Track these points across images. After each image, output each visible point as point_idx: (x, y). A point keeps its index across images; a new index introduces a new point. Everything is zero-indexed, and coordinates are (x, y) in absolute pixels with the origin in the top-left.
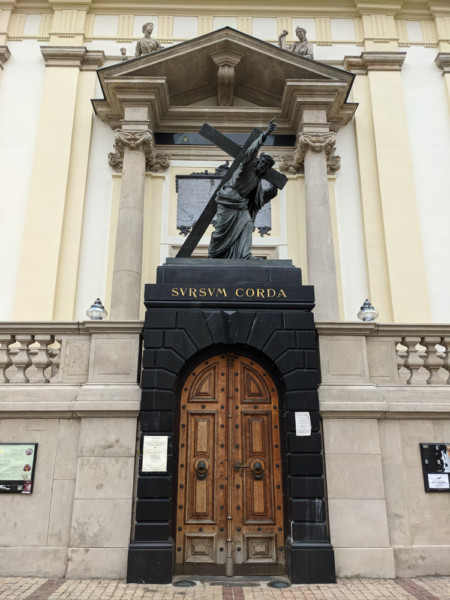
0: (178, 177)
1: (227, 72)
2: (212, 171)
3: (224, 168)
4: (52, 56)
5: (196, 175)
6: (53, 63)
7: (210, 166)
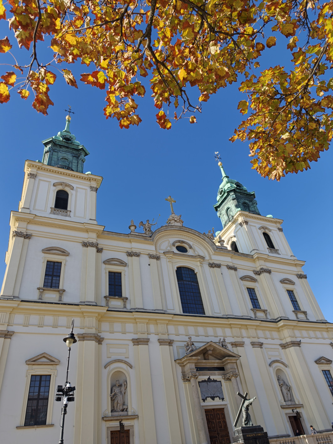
0: (199, 382)
1: (210, 352)
3: (209, 378)
4: (162, 342)
5: (203, 381)
6: (162, 343)
7: (206, 378)
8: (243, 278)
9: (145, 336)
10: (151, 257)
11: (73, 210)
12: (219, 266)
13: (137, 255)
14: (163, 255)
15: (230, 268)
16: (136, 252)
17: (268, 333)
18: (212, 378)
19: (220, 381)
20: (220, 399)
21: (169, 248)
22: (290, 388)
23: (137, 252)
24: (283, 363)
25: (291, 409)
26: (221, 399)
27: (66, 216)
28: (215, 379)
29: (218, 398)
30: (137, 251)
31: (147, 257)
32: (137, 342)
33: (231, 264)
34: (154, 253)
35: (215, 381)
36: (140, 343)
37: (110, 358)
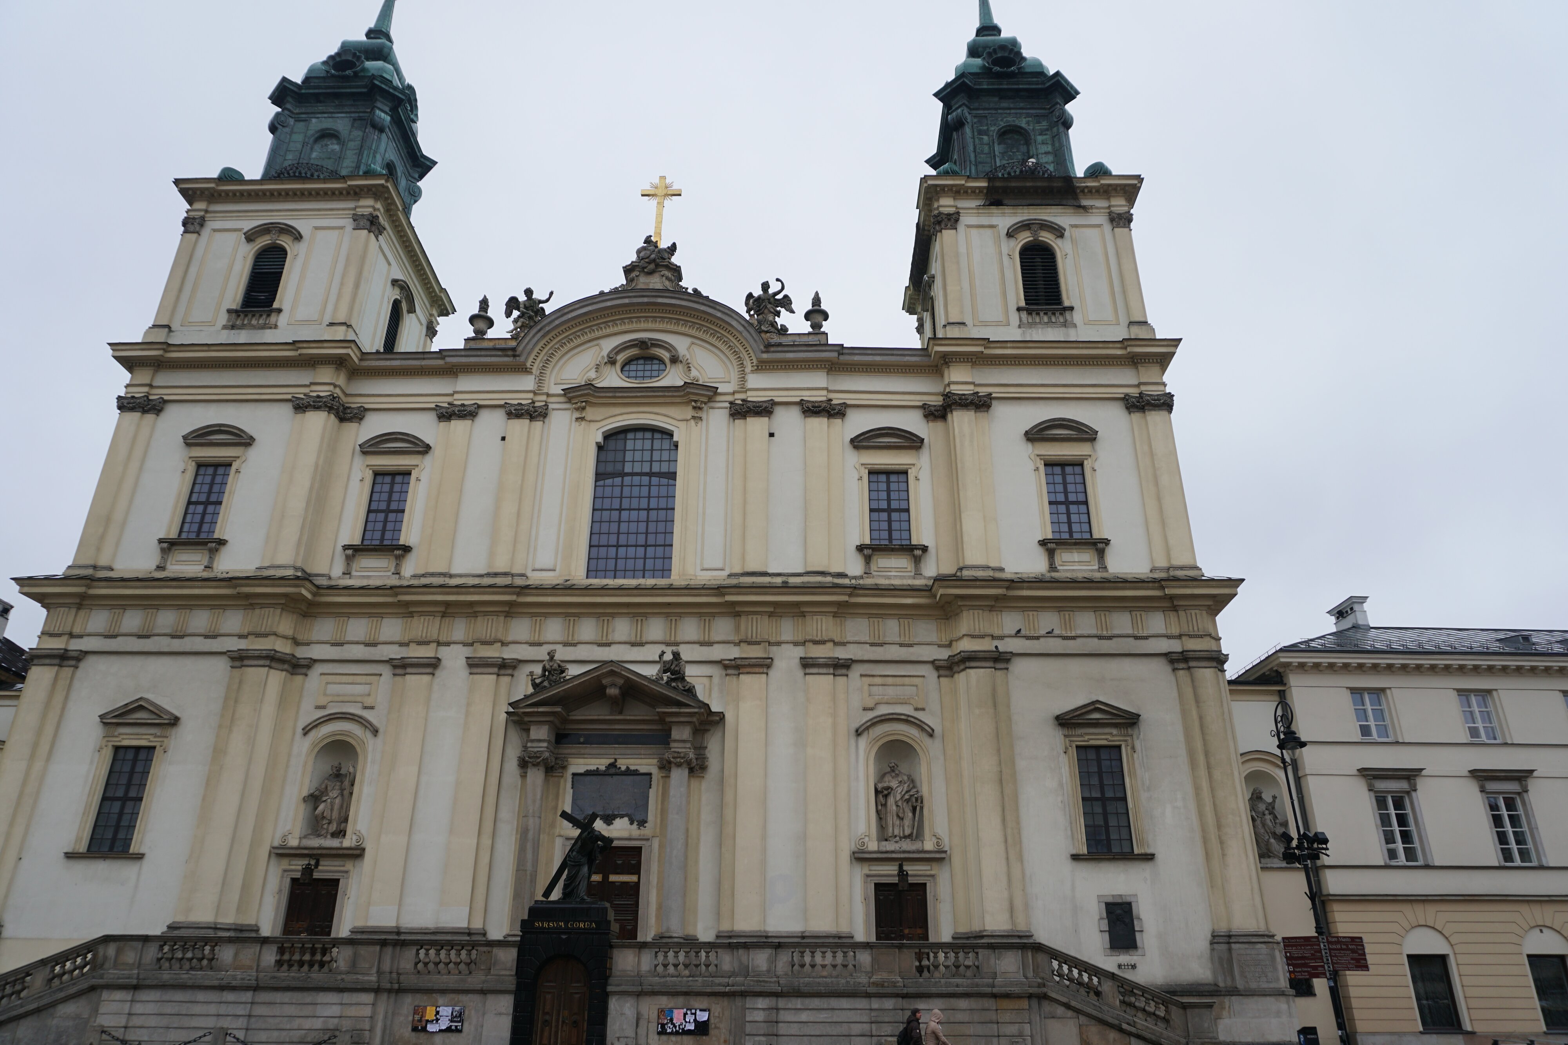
0: (574, 775)
1: (612, 691)
2: (603, 768)
3: (613, 765)
4: (475, 665)
5: (588, 773)
6: (475, 670)
7: (601, 764)
8: (860, 442)
9: (425, 652)
10: (515, 412)
11: (286, 306)
12: (764, 410)
13: (468, 413)
14: (562, 399)
15: (811, 410)
16: (463, 405)
17: (891, 628)
18: (622, 764)
19: (650, 774)
20: (632, 823)
21: (592, 374)
22: (917, 800)
23: (466, 403)
24: (920, 725)
25: (897, 863)
26: (636, 823)
27: (264, 327)
28: (632, 768)
29: (626, 819)
30: (468, 400)
31: (499, 416)
32: (401, 667)
33: (819, 397)
34: (525, 400)
35: (629, 772)
36: (409, 670)
37: (323, 707)
